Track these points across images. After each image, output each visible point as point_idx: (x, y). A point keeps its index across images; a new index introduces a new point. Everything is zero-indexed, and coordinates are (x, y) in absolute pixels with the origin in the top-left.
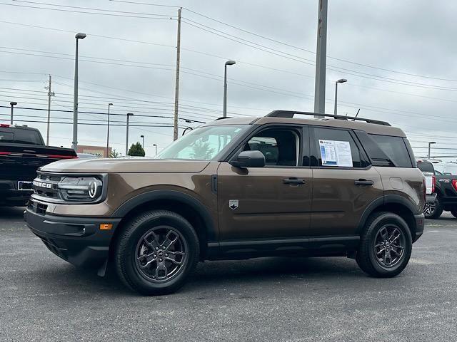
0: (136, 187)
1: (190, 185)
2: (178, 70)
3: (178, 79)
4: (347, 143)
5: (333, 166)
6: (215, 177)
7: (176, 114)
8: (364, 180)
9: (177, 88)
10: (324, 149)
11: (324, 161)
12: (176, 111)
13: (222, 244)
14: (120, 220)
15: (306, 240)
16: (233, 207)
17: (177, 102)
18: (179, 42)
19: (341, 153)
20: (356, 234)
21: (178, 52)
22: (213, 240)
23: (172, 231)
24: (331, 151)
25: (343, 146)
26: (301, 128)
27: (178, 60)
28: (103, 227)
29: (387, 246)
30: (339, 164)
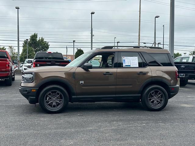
0: (44, 77)
1: (64, 76)
2: (140, 21)
3: (140, 25)
4: (137, 58)
5: (128, 67)
6: (74, 73)
7: (139, 40)
8: (142, 72)
9: (139, 29)
10: (124, 60)
11: (124, 65)
12: (139, 39)
13: (78, 97)
14: (38, 88)
15: (115, 96)
16: (82, 83)
17: (139, 35)
18: (140, 9)
19: (133, 62)
20: (138, 93)
21: (140, 13)
22: (74, 95)
23: (58, 92)
24: (128, 61)
25: (135, 59)
26: (115, 53)
27: (140, 17)
28: (33, 90)
29: (155, 98)
30: (131, 66)
